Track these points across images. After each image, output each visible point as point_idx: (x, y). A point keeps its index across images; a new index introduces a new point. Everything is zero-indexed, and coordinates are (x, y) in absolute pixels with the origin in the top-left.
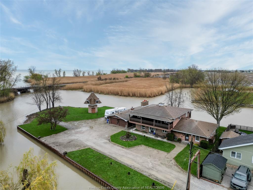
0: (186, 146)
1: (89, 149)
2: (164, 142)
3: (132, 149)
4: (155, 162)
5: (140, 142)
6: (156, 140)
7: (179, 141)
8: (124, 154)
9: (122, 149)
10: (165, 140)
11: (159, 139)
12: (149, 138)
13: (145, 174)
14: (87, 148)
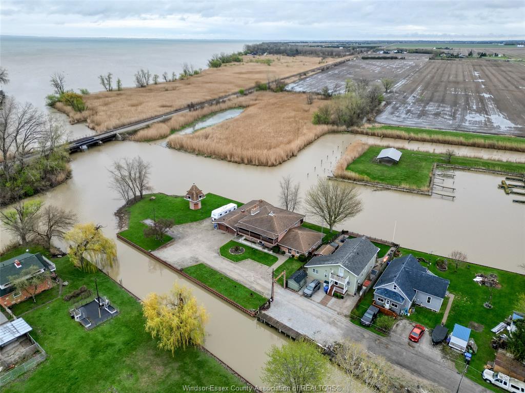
0: (287, 259)
1: (202, 264)
2: (269, 255)
3: (240, 264)
4: (257, 277)
5: (248, 256)
6: (263, 252)
7: (284, 253)
8: (232, 269)
9: (230, 263)
10: (271, 252)
11: (266, 251)
12: (257, 250)
13: (247, 286)
14: (199, 263)
